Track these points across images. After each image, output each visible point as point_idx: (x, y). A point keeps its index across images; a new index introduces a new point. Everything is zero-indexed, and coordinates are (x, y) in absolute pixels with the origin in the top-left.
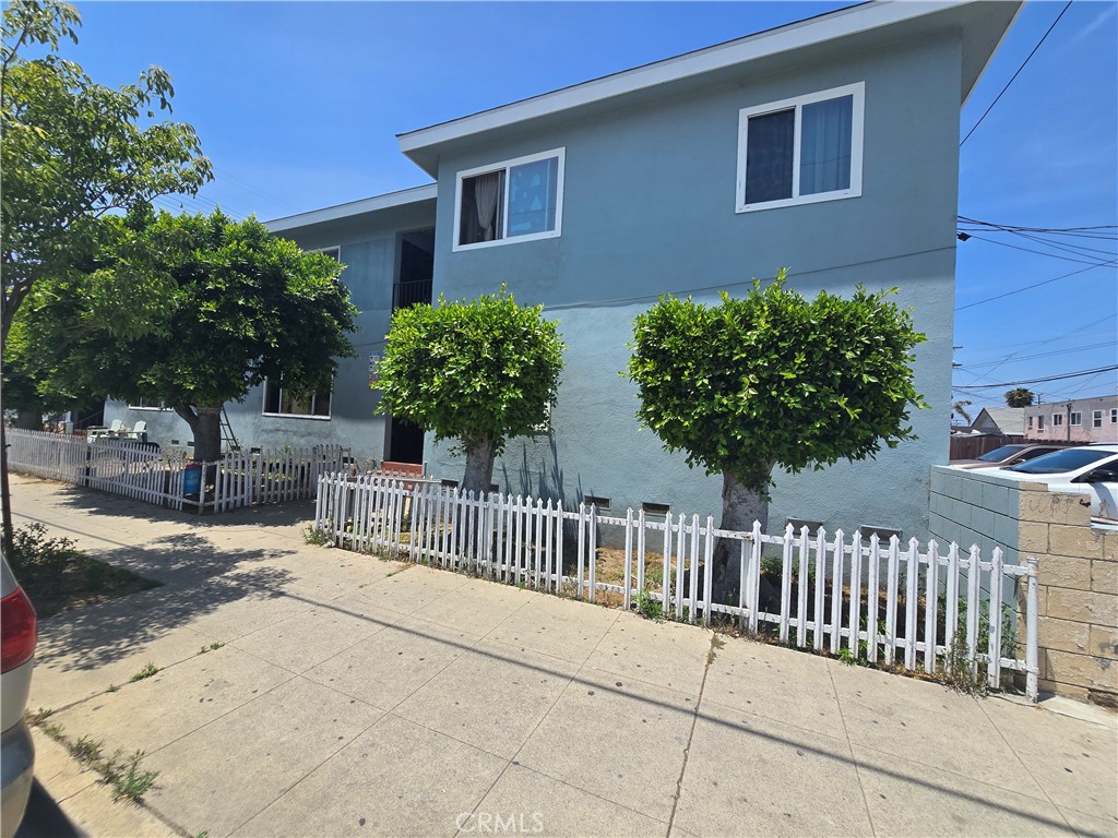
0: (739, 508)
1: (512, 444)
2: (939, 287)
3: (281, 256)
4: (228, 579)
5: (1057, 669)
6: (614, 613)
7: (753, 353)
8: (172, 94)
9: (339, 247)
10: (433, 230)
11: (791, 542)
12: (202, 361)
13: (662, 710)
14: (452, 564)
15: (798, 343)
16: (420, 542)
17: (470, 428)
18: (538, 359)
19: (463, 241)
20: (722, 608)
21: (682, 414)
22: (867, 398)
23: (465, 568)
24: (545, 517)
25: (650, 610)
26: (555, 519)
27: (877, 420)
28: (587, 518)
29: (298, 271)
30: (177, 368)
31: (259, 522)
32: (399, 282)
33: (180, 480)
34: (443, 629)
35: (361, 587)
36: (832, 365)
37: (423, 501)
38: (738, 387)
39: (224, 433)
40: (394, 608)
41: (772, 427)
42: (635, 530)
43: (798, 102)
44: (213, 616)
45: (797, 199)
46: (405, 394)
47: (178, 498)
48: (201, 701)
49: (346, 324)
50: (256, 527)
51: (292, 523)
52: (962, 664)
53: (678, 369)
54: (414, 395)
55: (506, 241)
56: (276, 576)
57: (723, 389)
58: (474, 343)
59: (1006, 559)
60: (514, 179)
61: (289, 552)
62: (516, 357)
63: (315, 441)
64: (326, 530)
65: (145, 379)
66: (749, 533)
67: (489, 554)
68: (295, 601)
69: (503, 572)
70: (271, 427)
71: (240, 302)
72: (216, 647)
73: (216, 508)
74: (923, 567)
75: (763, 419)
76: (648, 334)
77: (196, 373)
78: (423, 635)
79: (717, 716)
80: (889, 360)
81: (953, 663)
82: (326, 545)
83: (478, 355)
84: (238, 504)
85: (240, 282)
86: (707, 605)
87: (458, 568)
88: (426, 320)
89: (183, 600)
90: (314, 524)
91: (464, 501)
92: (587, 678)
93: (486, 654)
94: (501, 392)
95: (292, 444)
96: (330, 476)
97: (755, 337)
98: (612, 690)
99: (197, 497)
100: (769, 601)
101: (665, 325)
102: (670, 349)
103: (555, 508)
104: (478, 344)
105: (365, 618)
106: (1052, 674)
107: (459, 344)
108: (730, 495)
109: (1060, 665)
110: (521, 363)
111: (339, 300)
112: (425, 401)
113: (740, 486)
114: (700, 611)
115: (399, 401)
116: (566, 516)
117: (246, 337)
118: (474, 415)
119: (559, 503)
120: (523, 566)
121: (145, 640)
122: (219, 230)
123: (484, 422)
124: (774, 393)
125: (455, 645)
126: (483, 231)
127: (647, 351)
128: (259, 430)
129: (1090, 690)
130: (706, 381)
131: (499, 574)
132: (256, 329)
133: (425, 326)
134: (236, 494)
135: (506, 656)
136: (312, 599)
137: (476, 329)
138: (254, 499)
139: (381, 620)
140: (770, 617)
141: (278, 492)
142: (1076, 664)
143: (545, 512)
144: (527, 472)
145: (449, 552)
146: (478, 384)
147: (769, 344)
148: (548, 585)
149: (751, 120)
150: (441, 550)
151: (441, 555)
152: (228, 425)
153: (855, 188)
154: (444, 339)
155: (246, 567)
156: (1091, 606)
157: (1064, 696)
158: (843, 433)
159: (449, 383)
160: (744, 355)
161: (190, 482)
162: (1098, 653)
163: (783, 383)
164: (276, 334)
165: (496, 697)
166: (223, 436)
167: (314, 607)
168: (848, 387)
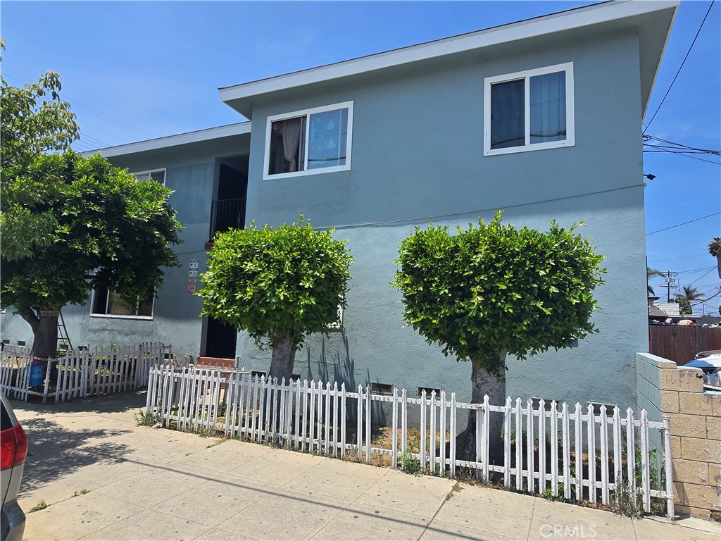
0: (483, 387)
1: (311, 340)
2: (632, 215)
3: (121, 186)
4: (80, 450)
5: (690, 497)
6: (383, 470)
7: (477, 271)
8: (60, 89)
9: (165, 169)
10: (248, 157)
11: (510, 410)
12: (54, 274)
13: (403, 525)
14: (259, 438)
15: (508, 264)
16: (234, 421)
17: (275, 327)
18: (329, 273)
19: (272, 171)
20: (463, 463)
21: (432, 315)
22: (558, 303)
23: (270, 440)
24: (332, 397)
25: (412, 468)
26: (340, 398)
27: (567, 318)
28: (364, 396)
29: (135, 197)
30: (33, 279)
31: (95, 410)
32: (216, 199)
33: (27, 375)
34: (251, 481)
35: (187, 455)
36: (531, 280)
37: (236, 387)
38: (470, 295)
39: (61, 333)
40: (214, 469)
41: (495, 325)
42: (400, 405)
43: (527, 75)
44: (76, 474)
45: (529, 146)
46: (224, 301)
47: (23, 391)
48: (83, 522)
49: (171, 237)
50: (94, 413)
51: (123, 410)
52: (626, 495)
53: (428, 282)
54: (232, 301)
55: (306, 172)
56: (117, 449)
57: (460, 296)
58: (278, 261)
59: (650, 418)
60: (313, 124)
61: (126, 431)
62: (310, 272)
63: (139, 339)
64: (155, 414)
65: (6, 289)
66: (481, 405)
67: (289, 429)
68: (137, 465)
69: (300, 443)
70: (97, 327)
71: (89, 225)
72: (84, 492)
73: (57, 398)
74: (598, 425)
75: (488, 319)
76: (407, 256)
77: (49, 284)
78: (236, 485)
79: (441, 529)
80: (571, 276)
81: (619, 495)
82: (155, 426)
83: (281, 270)
84: (75, 395)
85: (88, 209)
86: (453, 461)
87: (263, 441)
88: (242, 243)
89: (49, 465)
90: (144, 410)
91: (269, 386)
92: (355, 509)
93: (283, 496)
94: (298, 299)
95: (116, 342)
96: (159, 368)
97: (478, 260)
98: (371, 515)
99: (41, 389)
100: (496, 456)
101: (419, 249)
102: (422, 267)
103: (340, 389)
104: (281, 262)
105: (192, 475)
106: (688, 501)
107: (266, 262)
108: (476, 378)
109: (692, 494)
110: (313, 276)
111: (167, 219)
112: (239, 307)
113: (482, 370)
114: (447, 466)
115: (219, 306)
116: (348, 396)
117: (91, 253)
118: (278, 317)
119: (343, 385)
120: (315, 437)
121: (30, 488)
122: (71, 165)
123: (285, 322)
124: (494, 300)
125: (260, 490)
126: (288, 163)
127: (408, 269)
128: (86, 330)
129: (711, 511)
130: (447, 291)
131: (297, 445)
132: (100, 246)
133: (241, 248)
134: (73, 386)
135: (298, 497)
136: (150, 463)
137: (280, 251)
138: (88, 391)
139: (205, 476)
140: (497, 469)
141: (109, 385)
142: (702, 493)
143: (332, 393)
144: (324, 363)
145: (257, 428)
146: (282, 294)
147: (489, 265)
148: (335, 451)
149: (494, 86)
150: (250, 427)
151: (251, 431)
152: (64, 326)
153: (570, 140)
154: (254, 258)
155: (93, 442)
156: (707, 450)
157: (695, 517)
158: (543, 329)
159: (258, 293)
160: (471, 272)
161: (35, 376)
162: (714, 483)
163: (500, 293)
164: (115, 250)
165: (288, 520)
166: (59, 336)
167: (152, 468)
168: (543, 295)
